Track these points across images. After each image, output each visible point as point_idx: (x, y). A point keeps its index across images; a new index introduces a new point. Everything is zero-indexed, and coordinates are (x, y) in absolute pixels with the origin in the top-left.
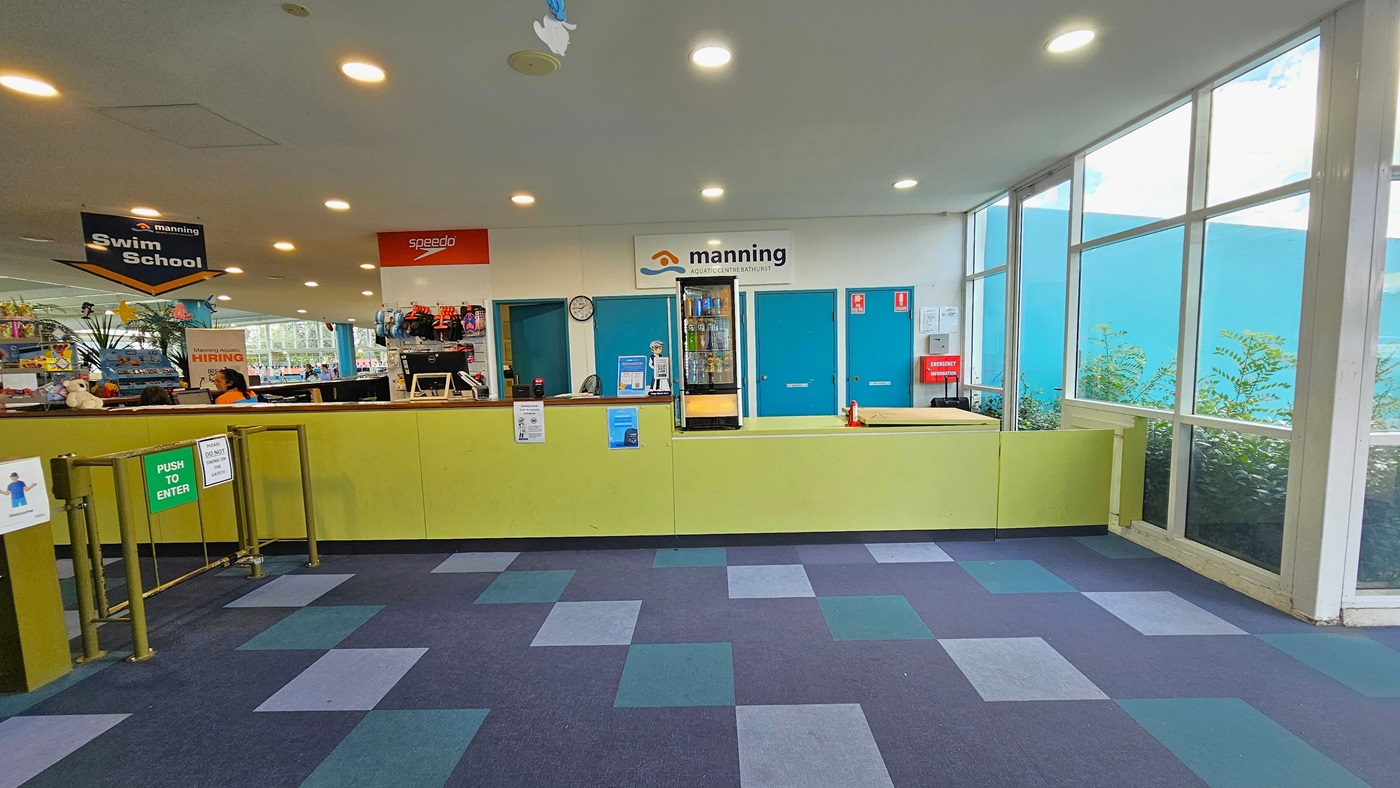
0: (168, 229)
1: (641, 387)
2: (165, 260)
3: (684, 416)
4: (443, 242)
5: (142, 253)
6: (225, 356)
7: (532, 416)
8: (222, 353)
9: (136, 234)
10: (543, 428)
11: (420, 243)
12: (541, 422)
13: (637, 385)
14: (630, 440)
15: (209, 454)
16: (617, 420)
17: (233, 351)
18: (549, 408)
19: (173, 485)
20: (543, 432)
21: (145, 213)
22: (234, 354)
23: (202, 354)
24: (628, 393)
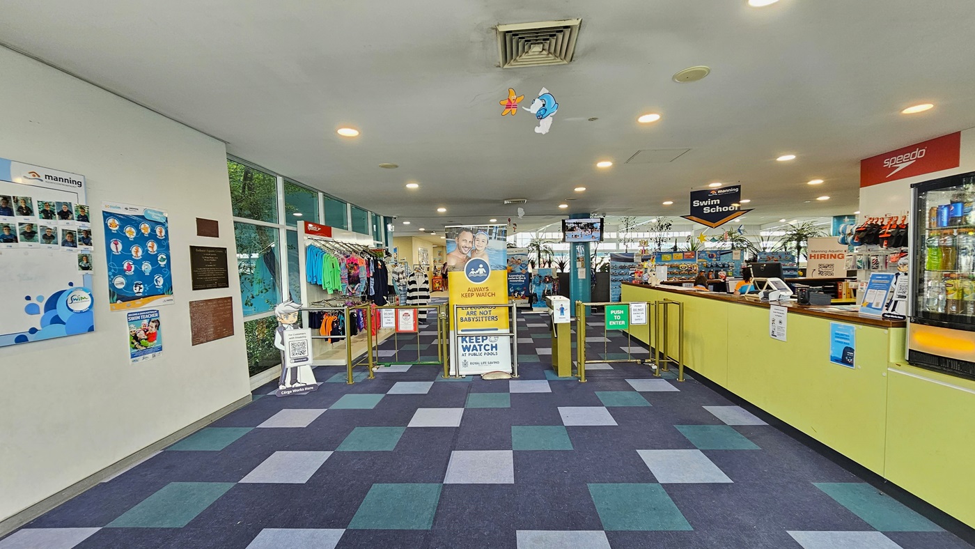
0: (724, 191)
1: (880, 307)
2: (721, 208)
3: (908, 347)
4: (914, 155)
5: (711, 206)
6: (832, 255)
7: (780, 318)
8: (830, 253)
9: (710, 197)
10: (785, 329)
11: (893, 161)
12: (784, 324)
13: (877, 304)
14: (846, 358)
15: (635, 310)
16: (838, 335)
17: (837, 251)
18: (790, 314)
19: (617, 320)
20: (785, 333)
21: (715, 185)
22: (837, 253)
23: (816, 254)
24: (868, 312)
